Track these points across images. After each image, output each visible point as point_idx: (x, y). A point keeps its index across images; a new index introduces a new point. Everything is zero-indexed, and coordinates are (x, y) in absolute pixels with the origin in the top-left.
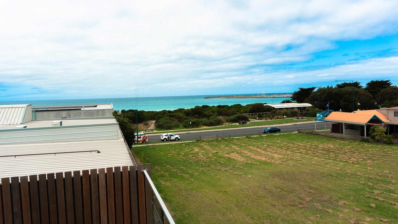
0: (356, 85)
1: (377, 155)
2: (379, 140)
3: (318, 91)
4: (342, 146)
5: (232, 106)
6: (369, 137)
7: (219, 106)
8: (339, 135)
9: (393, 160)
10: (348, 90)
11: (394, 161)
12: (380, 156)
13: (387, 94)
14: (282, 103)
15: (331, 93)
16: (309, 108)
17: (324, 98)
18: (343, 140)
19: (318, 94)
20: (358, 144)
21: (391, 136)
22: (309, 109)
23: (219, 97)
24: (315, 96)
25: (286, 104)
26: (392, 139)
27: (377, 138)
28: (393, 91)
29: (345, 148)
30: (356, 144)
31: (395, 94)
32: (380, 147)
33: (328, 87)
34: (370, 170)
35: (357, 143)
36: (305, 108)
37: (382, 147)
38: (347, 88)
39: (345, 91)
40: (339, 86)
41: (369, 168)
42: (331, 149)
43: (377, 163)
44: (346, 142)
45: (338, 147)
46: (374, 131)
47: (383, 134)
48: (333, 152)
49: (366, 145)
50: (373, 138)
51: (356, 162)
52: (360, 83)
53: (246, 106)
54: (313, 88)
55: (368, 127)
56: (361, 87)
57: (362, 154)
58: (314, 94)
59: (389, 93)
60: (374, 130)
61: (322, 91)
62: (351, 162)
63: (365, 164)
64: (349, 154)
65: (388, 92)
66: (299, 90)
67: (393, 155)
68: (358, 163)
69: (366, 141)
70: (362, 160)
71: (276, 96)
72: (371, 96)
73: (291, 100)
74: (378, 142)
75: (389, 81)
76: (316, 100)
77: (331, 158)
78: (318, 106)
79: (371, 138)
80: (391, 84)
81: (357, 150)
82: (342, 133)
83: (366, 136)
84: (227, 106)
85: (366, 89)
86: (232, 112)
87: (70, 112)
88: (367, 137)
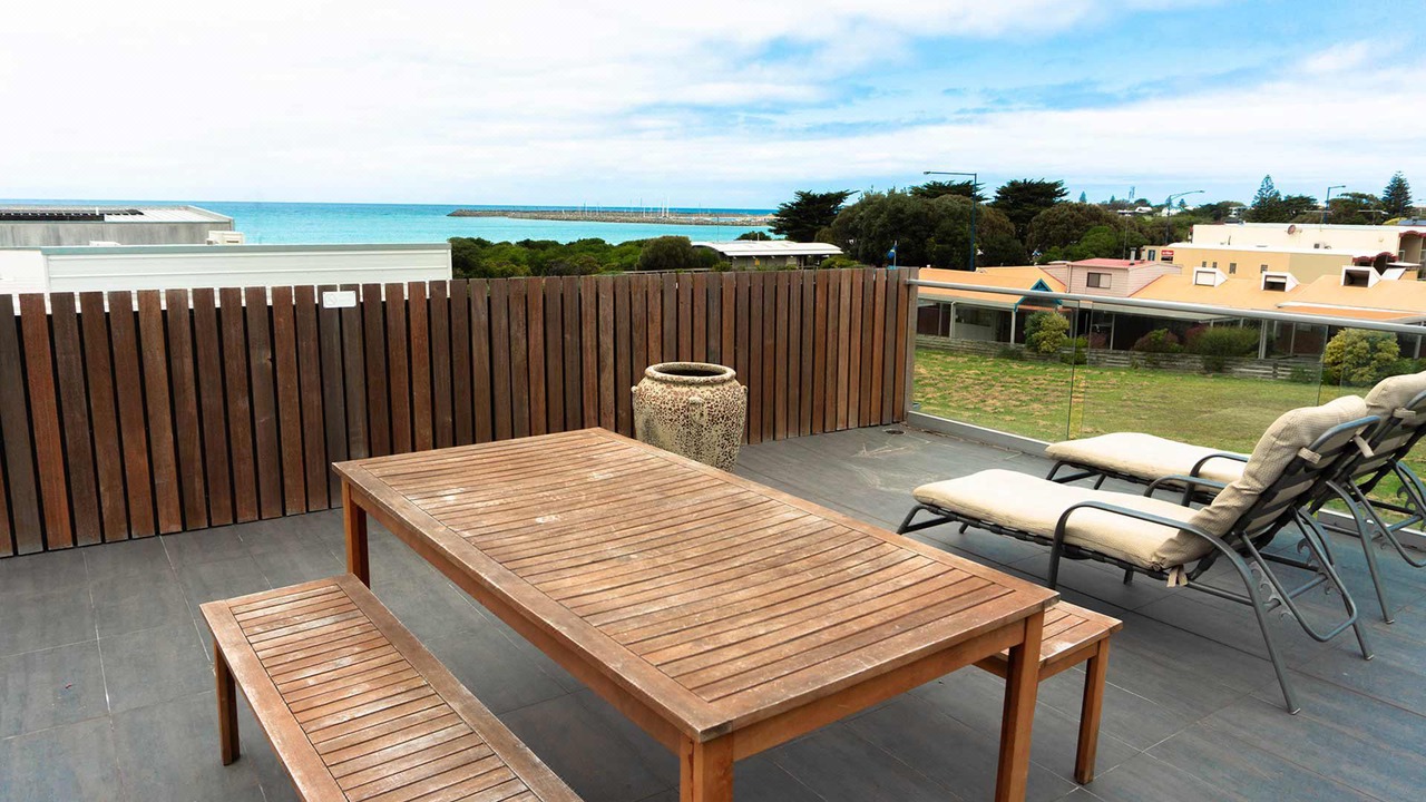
0: (967, 190)
1: (1054, 391)
2: (1048, 352)
3: (862, 205)
4: (951, 371)
5: (571, 243)
6: (1023, 345)
7: (527, 243)
8: (939, 340)
9: (1097, 402)
10: (949, 204)
11: (1101, 405)
12: (1060, 394)
13: (1056, 223)
14: (739, 239)
15: (903, 213)
16: (832, 260)
17: (881, 229)
18: (952, 355)
19: (862, 213)
20: (994, 366)
21: (1081, 340)
22: (834, 263)
23: (504, 212)
24: (851, 219)
25: (758, 242)
26: (1083, 350)
27: (1045, 346)
28: (1072, 217)
29: (962, 375)
30: (987, 364)
31: (1077, 225)
32: (1052, 372)
33: (892, 192)
34: (1044, 426)
35: (990, 362)
36: (819, 257)
37: (1059, 371)
38: (947, 199)
39: (944, 207)
40: (917, 191)
41: (1042, 423)
42: (924, 378)
43: (1057, 410)
44: (960, 360)
45: (943, 373)
46: (1037, 325)
47: (1060, 335)
48: (931, 385)
49: (1015, 366)
50: (1035, 347)
51: (1002, 410)
52: (980, 187)
53: (621, 245)
54: (841, 196)
55: (1021, 315)
56: (980, 198)
57: (1013, 390)
58: (849, 214)
59: (1062, 222)
60: (1039, 323)
61: (874, 205)
62: (988, 409)
63: (1026, 414)
64: (978, 390)
65: (1061, 216)
66: (795, 199)
67: (1093, 390)
68: (1010, 413)
69: (1016, 356)
70: (1018, 403)
71: (709, 219)
72: (1012, 226)
73: (770, 231)
74: (1046, 357)
75: (1060, 185)
76: (854, 233)
77: (932, 401)
78: (860, 253)
79: (1028, 347)
80: (1065, 194)
81: (994, 379)
82: (946, 333)
83: (1016, 341)
84: (555, 244)
85: (994, 205)
86: (582, 265)
87: (62, 226)
88: (1018, 345)
